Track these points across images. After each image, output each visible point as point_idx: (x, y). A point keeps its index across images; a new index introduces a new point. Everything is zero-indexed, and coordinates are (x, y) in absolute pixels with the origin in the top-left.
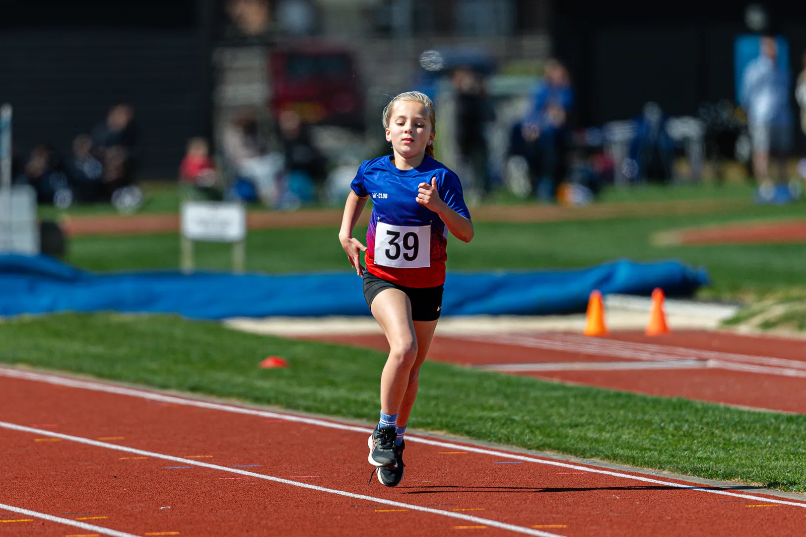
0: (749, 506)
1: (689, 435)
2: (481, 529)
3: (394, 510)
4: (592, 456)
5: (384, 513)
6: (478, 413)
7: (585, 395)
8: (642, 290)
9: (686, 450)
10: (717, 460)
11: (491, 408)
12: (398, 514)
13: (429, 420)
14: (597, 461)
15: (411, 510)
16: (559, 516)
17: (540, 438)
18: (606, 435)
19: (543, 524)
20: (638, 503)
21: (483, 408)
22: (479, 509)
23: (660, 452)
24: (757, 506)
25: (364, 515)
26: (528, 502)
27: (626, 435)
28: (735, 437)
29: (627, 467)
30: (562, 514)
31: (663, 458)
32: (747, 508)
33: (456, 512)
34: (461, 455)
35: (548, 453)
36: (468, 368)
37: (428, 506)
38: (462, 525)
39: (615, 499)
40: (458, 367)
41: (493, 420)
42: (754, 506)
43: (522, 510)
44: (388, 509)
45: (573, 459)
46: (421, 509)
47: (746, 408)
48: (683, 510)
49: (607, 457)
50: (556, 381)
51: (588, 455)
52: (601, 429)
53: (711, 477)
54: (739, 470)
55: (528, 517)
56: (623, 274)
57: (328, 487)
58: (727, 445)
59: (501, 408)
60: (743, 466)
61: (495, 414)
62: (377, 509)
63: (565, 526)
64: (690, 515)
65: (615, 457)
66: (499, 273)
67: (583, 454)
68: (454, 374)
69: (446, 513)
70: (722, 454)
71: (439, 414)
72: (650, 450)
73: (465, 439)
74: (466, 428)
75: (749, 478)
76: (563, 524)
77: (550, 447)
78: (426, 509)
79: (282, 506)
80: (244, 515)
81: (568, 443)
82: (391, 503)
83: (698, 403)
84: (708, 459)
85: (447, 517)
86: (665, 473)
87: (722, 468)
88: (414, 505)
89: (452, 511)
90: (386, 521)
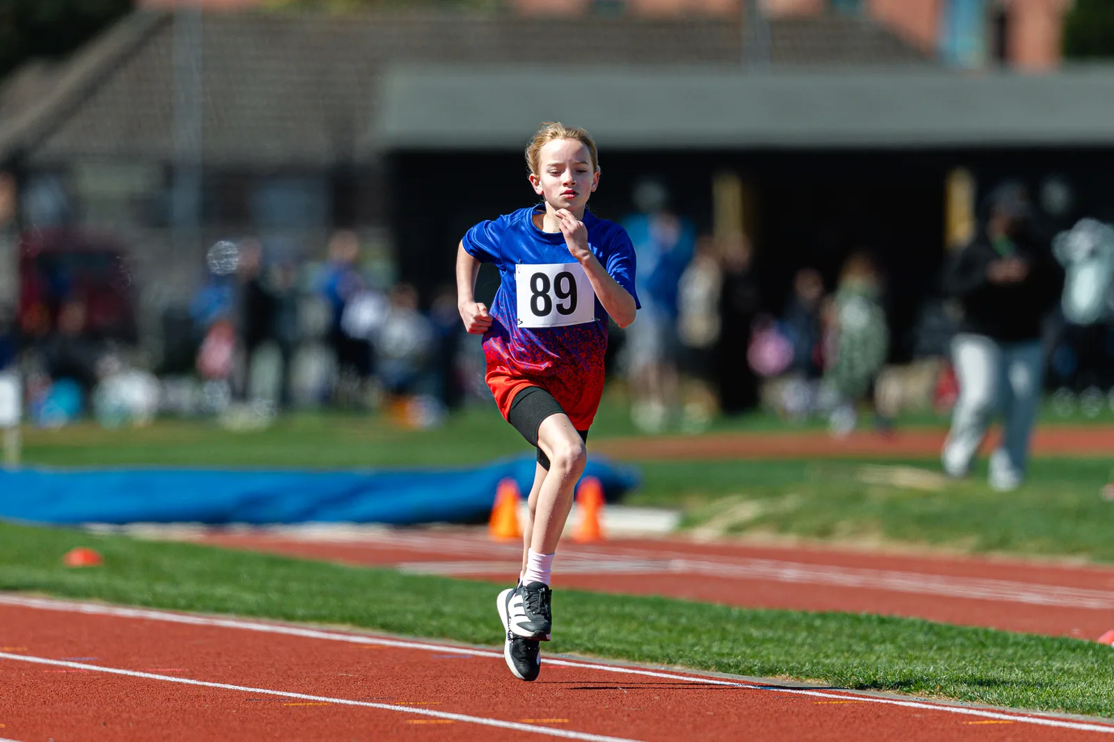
0: (819, 703)
1: (691, 630)
2: (445, 723)
3: (309, 704)
4: (567, 651)
5: (297, 706)
12: (319, 708)
14: (576, 655)
15: (335, 704)
16: (552, 710)
19: (533, 718)
20: (657, 698)
22: (434, 703)
23: (662, 647)
24: (830, 702)
25: (269, 709)
28: (756, 633)
29: (622, 661)
30: (556, 708)
31: (670, 652)
32: (817, 705)
33: (400, 705)
37: (358, 700)
38: (419, 719)
39: (621, 694)
42: (825, 703)
43: (496, 704)
44: (302, 703)
46: (350, 702)
48: (727, 706)
49: (589, 651)
51: (561, 649)
53: (744, 674)
54: (783, 667)
55: (508, 712)
57: (204, 681)
58: (750, 641)
62: (286, 703)
63: (565, 720)
64: (739, 711)
65: (601, 652)
69: (388, 707)
70: (748, 650)
72: (646, 644)
73: (380, 633)
74: (379, 622)
75: (801, 673)
76: (563, 718)
78: (356, 703)
79: (145, 699)
80: (95, 708)
82: (304, 696)
84: (731, 655)
85: (391, 710)
86: (677, 668)
87: (756, 664)
88: (338, 698)
89: (396, 705)
90: (304, 715)
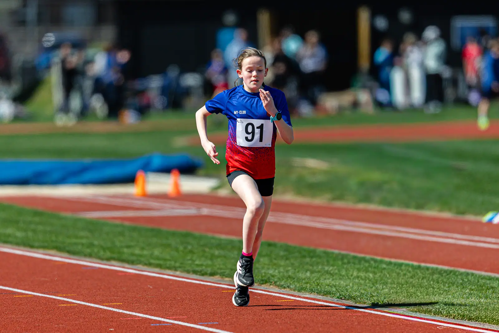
0: (224, 291)
1: (191, 252)
2: (74, 306)
3: (25, 296)
4: (138, 264)
5: (19, 297)
6: (74, 240)
7: (134, 229)
8: (166, 170)
9: (190, 260)
10: (207, 266)
11: (82, 238)
12: (27, 298)
13: (46, 244)
14: (140, 267)
15: (34, 296)
16: (118, 298)
17: (108, 254)
18: (145, 252)
19: (109, 302)
20: (162, 290)
21: (77, 237)
22: (73, 295)
23: (176, 262)
24: (228, 291)
25: (7, 298)
26: (101, 290)
27: (157, 252)
28: (217, 253)
29: (157, 270)
30: (120, 297)
31: (178, 265)
32: (223, 292)
33: (60, 296)
34: (64, 264)
35: (113, 262)
36: (69, 215)
37: (44, 294)
38: (63, 304)
39: (149, 288)
40: (63, 214)
41: (83, 244)
42: (226, 291)
43: (97, 295)
44: (21, 295)
45: (127, 266)
46: (40, 295)
47: (223, 237)
48: (188, 294)
49: (145, 264)
50: (118, 222)
51: (135, 263)
52: (142, 249)
53: (203, 275)
54: (219, 271)
55: (101, 299)
56: (157, 161)
58: (213, 257)
59: (87, 238)
60: (221, 269)
61: (84, 241)
62: (15, 295)
63: (121, 304)
64: (191, 297)
65: (150, 265)
66: (87, 160)
67: (132, 262)
68: (60, 218)
69: (54, 297)
70: (209, 262)
71: (52, 241)
72: (170, 260)
73: (66, 255)
74: (67, 249)
76: (121, 302)
77: (114, 259)
81: (125, 257)
82: (24, 292)
83: (197, 233)
84: (202, 265)
85: (54, 299)
86: (178, 273)
87: (209, 270)
88: (36, 292)
89: (58, 296)
90: (20, 302)
